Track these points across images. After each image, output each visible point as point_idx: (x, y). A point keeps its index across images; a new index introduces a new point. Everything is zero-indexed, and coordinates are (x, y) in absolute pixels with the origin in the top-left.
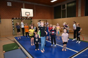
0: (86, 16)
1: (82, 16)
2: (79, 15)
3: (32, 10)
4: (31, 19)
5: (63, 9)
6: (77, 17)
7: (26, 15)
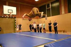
0: (69, 13)
1: (65, 13)
2: (63, 12)
3: (15, 8)
4: (15, 18)
5: (47, 8)
6: (61, 14)
7: (8, 12)
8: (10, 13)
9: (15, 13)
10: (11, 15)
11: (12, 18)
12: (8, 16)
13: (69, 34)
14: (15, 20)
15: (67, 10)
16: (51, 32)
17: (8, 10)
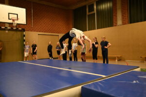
0: (131, 23)
1: (124, 23)
2: (119, 22)
3: (24, 10)
4: (24, 30)
5: (89, 12)
6: (115, 26)
7: (9, 19)
8: (14, 20)
9: (22, 20)
10: (16, 25)
11: (17, 30)
12: (10, 26)
13: (129, 65)
14: (24, 36)
15: (127, 17)
16: (97, 59)
17: (9, 13)
